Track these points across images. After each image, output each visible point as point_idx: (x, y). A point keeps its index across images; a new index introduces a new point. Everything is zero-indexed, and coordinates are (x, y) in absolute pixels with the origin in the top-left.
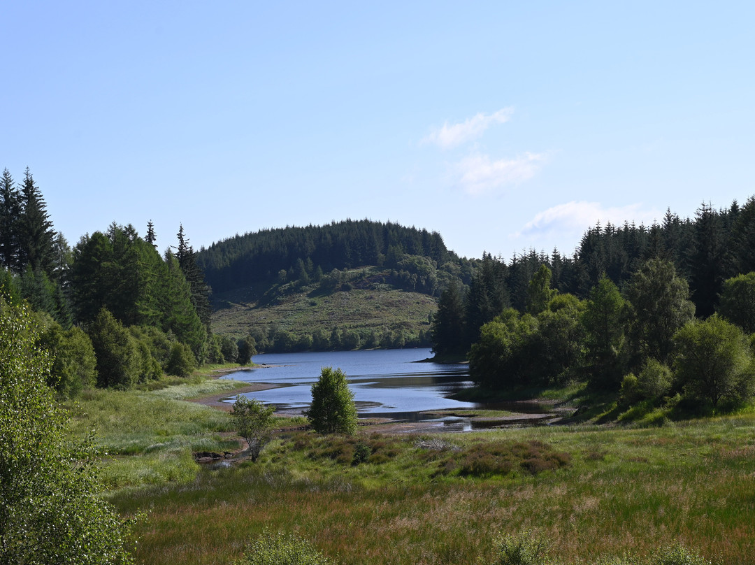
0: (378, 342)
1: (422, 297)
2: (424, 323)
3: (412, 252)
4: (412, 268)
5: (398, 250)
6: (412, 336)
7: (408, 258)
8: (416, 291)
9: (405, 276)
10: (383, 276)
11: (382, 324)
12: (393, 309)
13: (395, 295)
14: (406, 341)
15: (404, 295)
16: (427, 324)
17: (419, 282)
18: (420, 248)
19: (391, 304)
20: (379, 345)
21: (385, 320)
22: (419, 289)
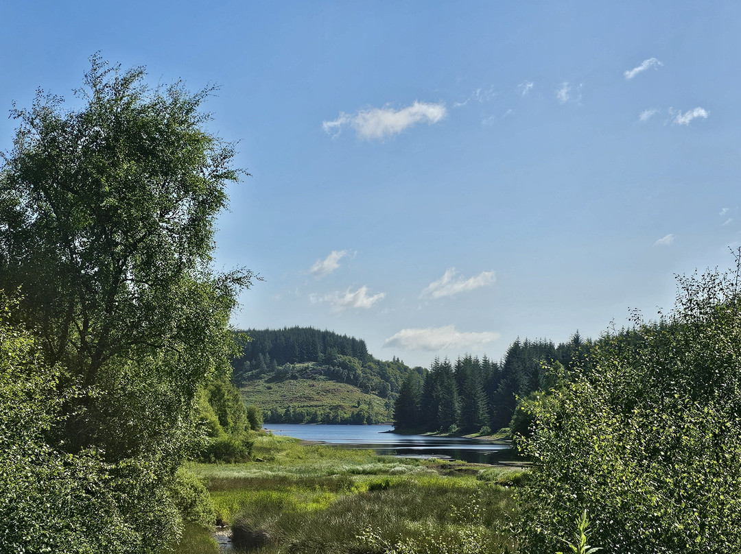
0: (320, 419)
1: (351, 387)
2: (354, 406)
3: (344, 353)
4: (344, 365)
5: (334, 351)
6: (346, 416)
7: (341, 358)
9: (338, 371)
10: (322, 370)
11: (323, 406)
12: (330, 395)
13: (331, 384)
14: (341, 419)
15: (338, 386)
16: (356, 407)
17: (348, 377)
18: (350, 351)
19: (328, 391)
20: (321, 421)
21: (325, 403)
22: (349, 381)
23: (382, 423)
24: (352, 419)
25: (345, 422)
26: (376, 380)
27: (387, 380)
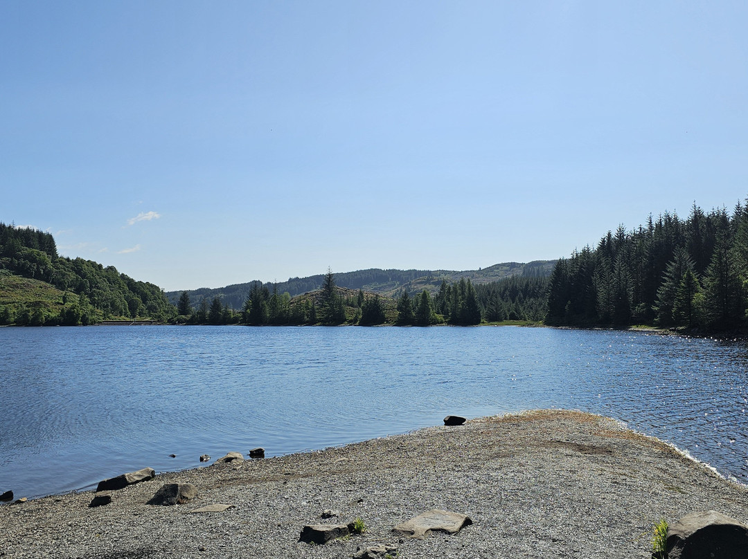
0: (12, 319)
1: (43, 283)
2: (58, 303)
3: (29, 246)
4: (32, 259)
5: (18, 242)
6: (53, 315)
7: (26, 250)
8: (34, 278)
9: (24, 265)
10: (3, 263)
11: (14, 302)
12: (19, 291)
13: (17, 279)
14: (46, 319)
15: (26, 280)
16: (61, 304)
17: (38, 272)
18: (36, 243)
19: (16, 286)
20: (15, 322)
21: (14, 299)
22: (38, 276)
23: (100, 323)
24: (62, 319)
25: (51, 323)
26: (72, 276)
27: (84, 276)
